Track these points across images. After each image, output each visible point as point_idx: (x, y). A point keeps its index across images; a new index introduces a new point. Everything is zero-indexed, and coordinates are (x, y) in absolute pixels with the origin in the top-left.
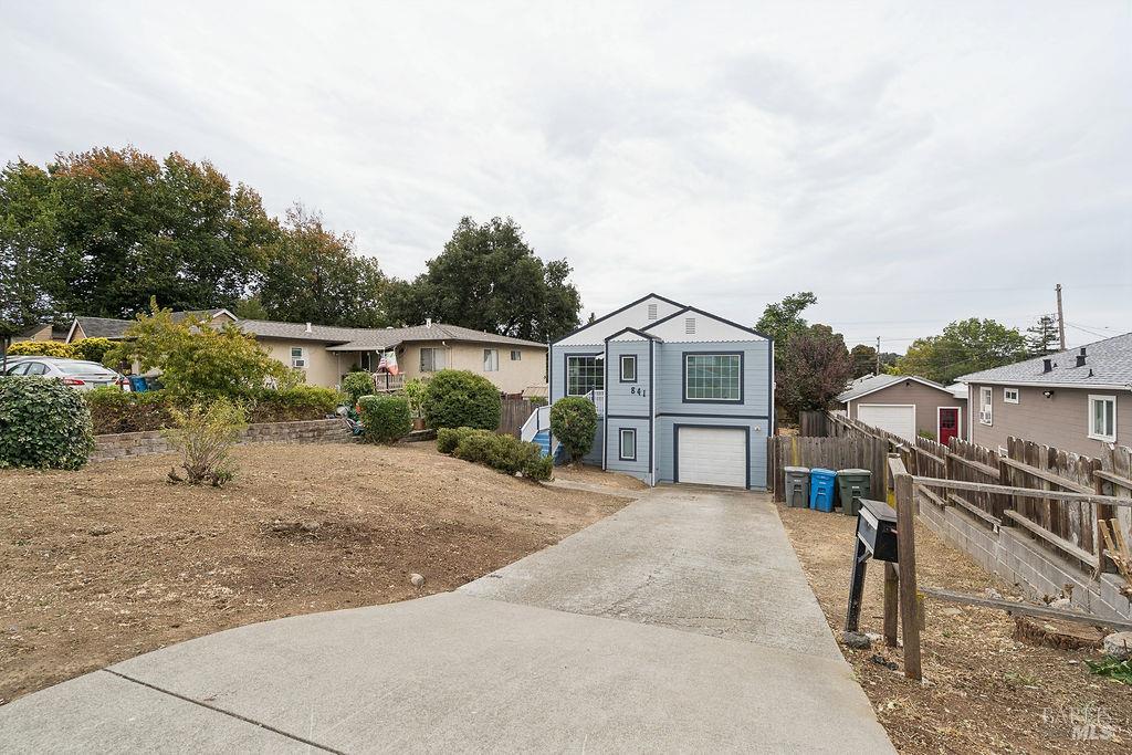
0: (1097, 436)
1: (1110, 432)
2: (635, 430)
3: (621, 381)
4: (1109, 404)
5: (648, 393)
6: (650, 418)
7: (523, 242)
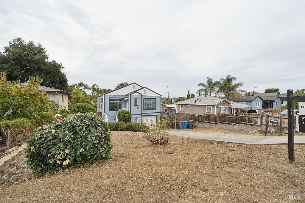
0: (208, 112)
1: (210, 111)
2: (138, 118)
3: (134, 106)
4: (210, 107)
5: (141, 108)
6: (141, 115)
7: (46, 54)
